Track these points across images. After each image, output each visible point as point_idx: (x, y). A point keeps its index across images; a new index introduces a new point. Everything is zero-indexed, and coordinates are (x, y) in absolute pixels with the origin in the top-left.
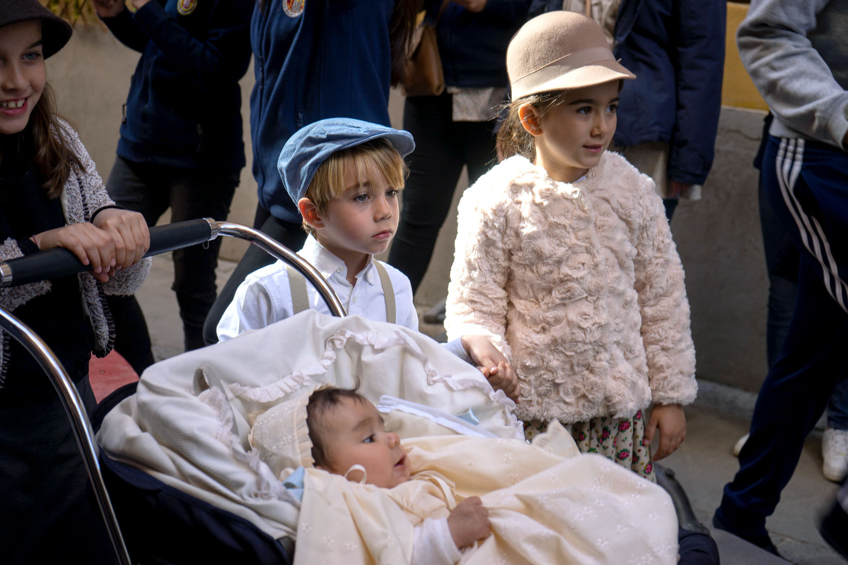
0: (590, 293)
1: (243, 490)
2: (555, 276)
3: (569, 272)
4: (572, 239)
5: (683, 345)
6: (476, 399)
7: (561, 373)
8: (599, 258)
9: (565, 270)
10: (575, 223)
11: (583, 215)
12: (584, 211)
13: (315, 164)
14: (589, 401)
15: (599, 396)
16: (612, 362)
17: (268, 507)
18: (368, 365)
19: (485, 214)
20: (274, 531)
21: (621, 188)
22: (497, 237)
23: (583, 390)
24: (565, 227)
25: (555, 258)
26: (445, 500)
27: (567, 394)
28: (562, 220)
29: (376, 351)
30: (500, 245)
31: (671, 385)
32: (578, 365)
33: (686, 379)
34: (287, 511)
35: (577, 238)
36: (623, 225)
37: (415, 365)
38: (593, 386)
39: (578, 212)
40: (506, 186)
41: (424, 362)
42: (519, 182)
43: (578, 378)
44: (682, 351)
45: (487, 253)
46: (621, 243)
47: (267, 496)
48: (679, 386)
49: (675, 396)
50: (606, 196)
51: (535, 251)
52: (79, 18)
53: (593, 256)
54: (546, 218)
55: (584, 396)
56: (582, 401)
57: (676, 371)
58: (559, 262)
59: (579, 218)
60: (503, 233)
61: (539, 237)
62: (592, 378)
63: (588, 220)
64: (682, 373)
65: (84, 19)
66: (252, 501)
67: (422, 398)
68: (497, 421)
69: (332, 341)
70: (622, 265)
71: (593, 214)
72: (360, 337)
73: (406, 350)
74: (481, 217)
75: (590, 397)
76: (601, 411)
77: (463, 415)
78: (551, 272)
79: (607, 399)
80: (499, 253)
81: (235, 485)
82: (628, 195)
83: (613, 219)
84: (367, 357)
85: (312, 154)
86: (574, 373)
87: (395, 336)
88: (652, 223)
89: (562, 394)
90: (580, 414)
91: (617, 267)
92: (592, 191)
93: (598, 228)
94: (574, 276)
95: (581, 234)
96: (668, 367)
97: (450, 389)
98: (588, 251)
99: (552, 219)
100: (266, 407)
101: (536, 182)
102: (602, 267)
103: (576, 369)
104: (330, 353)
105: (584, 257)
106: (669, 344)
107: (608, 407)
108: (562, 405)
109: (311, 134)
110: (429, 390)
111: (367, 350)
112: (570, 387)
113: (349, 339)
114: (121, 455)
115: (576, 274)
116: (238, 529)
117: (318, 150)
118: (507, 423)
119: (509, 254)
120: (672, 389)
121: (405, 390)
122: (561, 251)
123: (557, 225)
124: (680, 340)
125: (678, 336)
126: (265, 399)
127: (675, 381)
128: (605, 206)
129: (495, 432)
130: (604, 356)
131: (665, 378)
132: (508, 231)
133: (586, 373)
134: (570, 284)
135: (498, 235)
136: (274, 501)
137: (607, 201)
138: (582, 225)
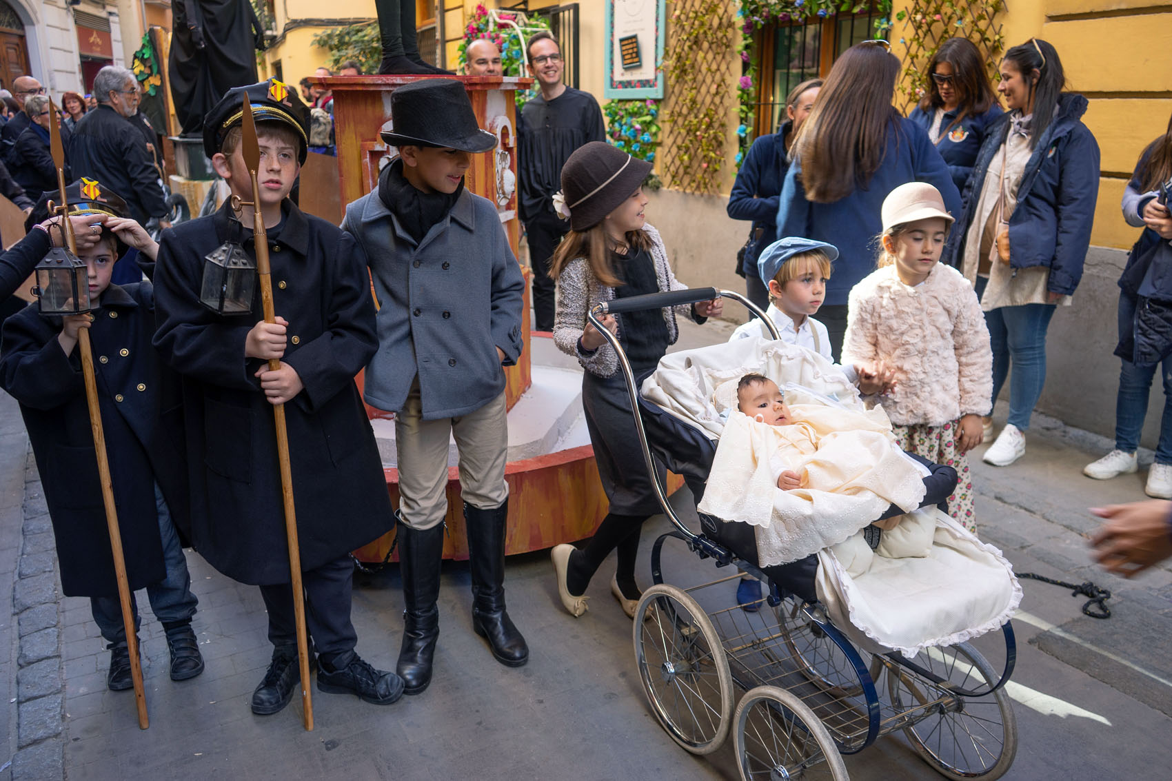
0: (919, 352)
1: (698, 415)
2: (899, 341)
3: (908, 339)
4: (911, 321)
5: (985, 380)
6: (839, 388)
7: (899, 396)
8: (927, 332)
9: (906, 338)
10: (914, 311)
11: (919, 306)
12: (920, 304)
13: (783, 260)
14: (914, 414)
15: (921, 412)
16: (931, 393)
17: (710, 424)
18: (784, 366)
19: (861, 303)
20: (711, 436)
21: (946, 291)
22: (867, 317)
23: (911, 407)
24: (908, 313)
25: (900, 331)
26: (810, 437)
27: (901, 408)
28: (906, 309)
29: (789, 359)
30: (870, 321)
31: (974, 402)
32: (910, 393)
33: (985, 400)
34: (718, 427)
35: (915, 320)
36: (945, 313)
37: (808, 367)
38: (917, 406)
39: (917, 305)
40: (874, 287)
41: (813, 366)
42: (882, 285)
43: (909, 400)
44: (984, 383)
45: (862, 325)
46: (944, 323)
47: (710, 419)
48: (979, 403)
49: (976, 409)
50: (935, 295)
51: (889, 326)
52: (706, 190)
53: (923, 331)
54: (896, 307)
55: (912, 411)
56: (910, 414)
57: (978, 394)
58: (902, 334)
59: (917, 308)
60: (872, 315)
61: (892, 319)
62: (918, 401)
63: (922, 310)
64: (982, 396)
65: (708, 191)
66: (701, 421)
67: (810, 385)
68: (849, 400)
69: (766, 352)
70: (943, 337)
71: (926, 306)
72: (781, 351)
73: (805, 360)
74: (858, 304)
75: (915, 412)
76: (921, 421)
77: (831, 396)
78: (897, 339)
79: (925, 414)
80: (869, 326)
81: (694, 413)
82: (950, 294)
83: (939, 310)
84: (784, 362)
85: (781, 255)
86: (908, 397)
87: (799, 352)
88: (965, 310)
89: (898, 408)
90: (908, 421)
91: (939, 338)
92: (927, 292)
93: (929, 314)
94: (911, 342)
95: (917, 318)
96: (973, 392)
97: (826, 381)
98: (920, 327)
99: (900, 308)
100: (724, 380)
101: (893, 285)
102: (928, 338)
103: (909, 395)
104: (764, 358)
105: (918, 331)
106: (976, 378)
107: (925, 419)
108: (898, 415)
109: (781, 244)
110: (814, 381)
111: (784, 358)
112: (903, 405)
113: (776, 352)
114: (647, 397)
115: (912, 341)
116: (693, 433)
117: (785, 253)
118: (855, 402)
119: (875, 327)
120: (974, 404)
121: (801, 381)
122: (904, 327)
123: (903, 312)
124: (983, 377)
125: (982, 374)
126: (723, 377)
127: (977, 400)
128: (934, 302)
129: (847, 406)
130: (927, 389)
131: (971, 397)
132: (875, 314)
133: (915, 397)
134: (907, 346)
135: (869, 316)
136: (713, 422)
137: (936, 298)
138: (918, 313)
